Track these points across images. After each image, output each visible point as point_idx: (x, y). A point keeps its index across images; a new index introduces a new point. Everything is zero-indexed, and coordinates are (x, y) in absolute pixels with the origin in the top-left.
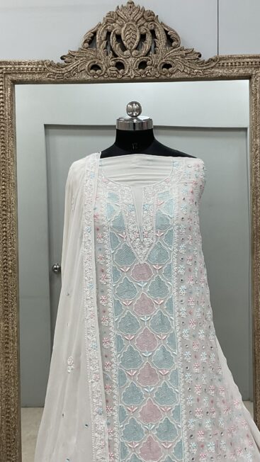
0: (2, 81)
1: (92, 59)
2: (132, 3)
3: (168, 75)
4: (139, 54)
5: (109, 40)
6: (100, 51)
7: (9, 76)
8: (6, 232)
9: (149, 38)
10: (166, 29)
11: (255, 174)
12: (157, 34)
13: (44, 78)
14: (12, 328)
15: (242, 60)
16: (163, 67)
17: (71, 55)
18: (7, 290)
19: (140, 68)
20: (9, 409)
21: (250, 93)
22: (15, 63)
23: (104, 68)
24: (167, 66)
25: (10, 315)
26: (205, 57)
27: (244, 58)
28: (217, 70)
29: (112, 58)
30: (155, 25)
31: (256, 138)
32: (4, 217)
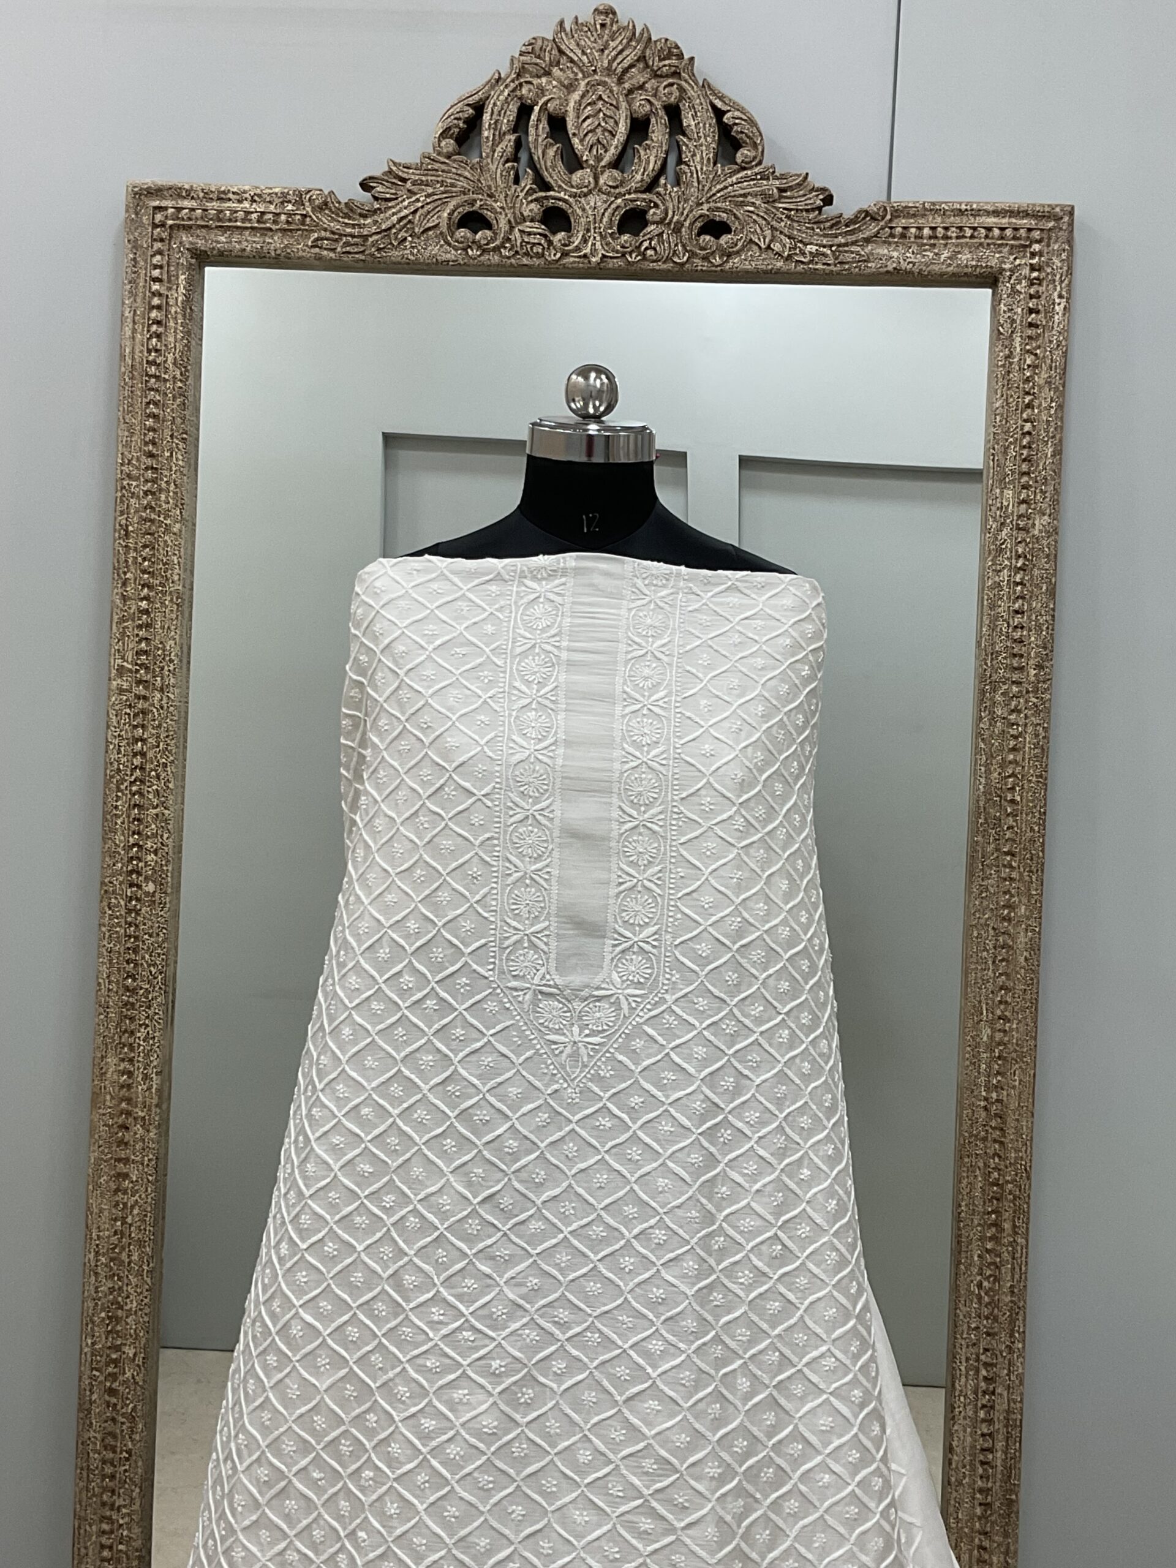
0: (160, 252)
1: (465, 194)
2: (610, 12)
3: (717, 260)
4: (622, 183)
5: (527, 133)
6: (493, 167)
7: (186, 238)
8: (143, 754)
9: (658, 132)
10: (718, 104)
11: (993, 607)
12: (688, 120)
13: (301, 247)
14: (146, 1077)
15: (968, 221)
16: (702, 231)
17: (395, 177)
18: (135, 951)
19: (621, 230)
20: (117, 1348)
21: (992, 331)
22: (207, 195)
23: (503, 224)
24: (715, 228)
25: (142, 1033)
26: (845, 206)
27: (976, 213)
28: (883, 251)
29: (531, 192)
30: (681, 89)
31: (1003, 483)
32: (141, 704)
